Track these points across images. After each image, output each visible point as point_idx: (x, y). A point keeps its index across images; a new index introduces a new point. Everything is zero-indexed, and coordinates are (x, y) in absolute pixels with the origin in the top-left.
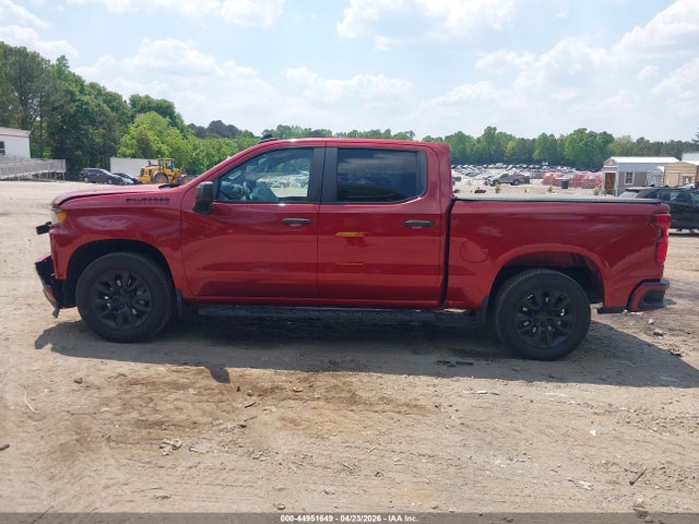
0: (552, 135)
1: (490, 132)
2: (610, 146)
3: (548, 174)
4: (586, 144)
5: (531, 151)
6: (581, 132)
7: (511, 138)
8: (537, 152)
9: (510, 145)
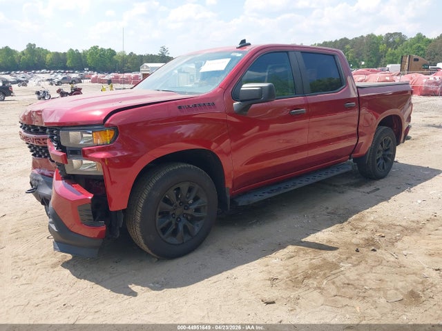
0: (77, 50)
1: (31, 48)
2: (115, 57)
3: (93, 76)
4: (100, 56)
5: (65, 61)
6: (95, 48)
7: (47, 52)
8: (68, 62)
9: (48, 57)
